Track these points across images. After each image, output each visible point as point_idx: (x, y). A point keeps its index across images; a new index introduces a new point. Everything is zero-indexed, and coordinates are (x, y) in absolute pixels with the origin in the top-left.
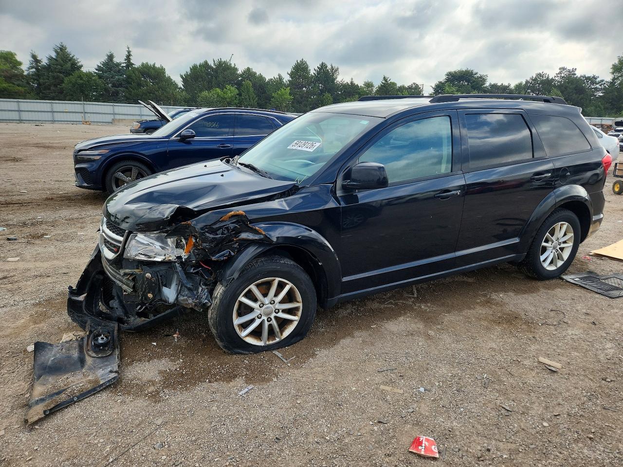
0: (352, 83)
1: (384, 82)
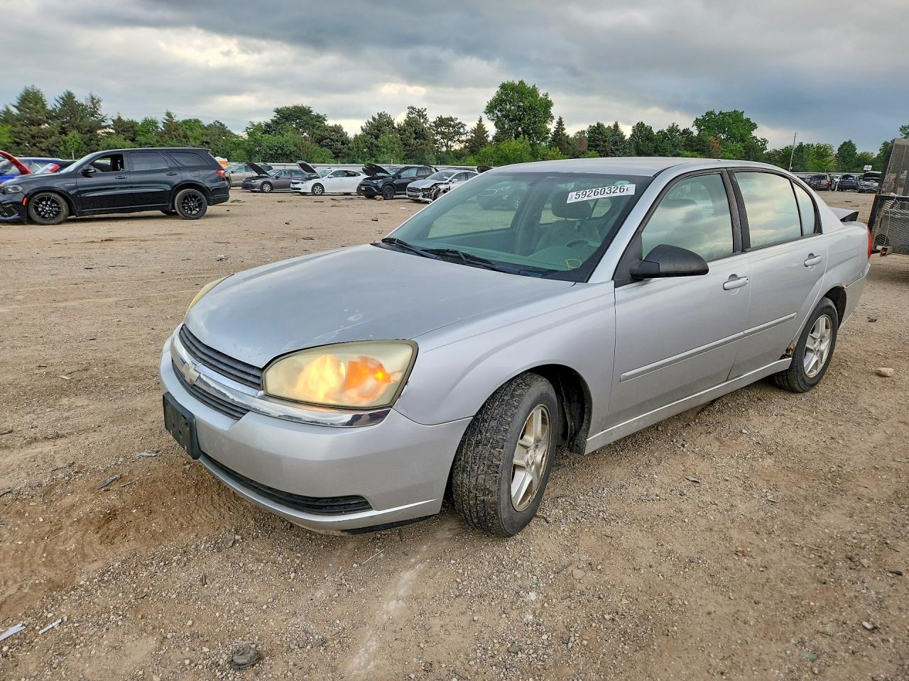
0: (119, 119)
1: (167, 118)
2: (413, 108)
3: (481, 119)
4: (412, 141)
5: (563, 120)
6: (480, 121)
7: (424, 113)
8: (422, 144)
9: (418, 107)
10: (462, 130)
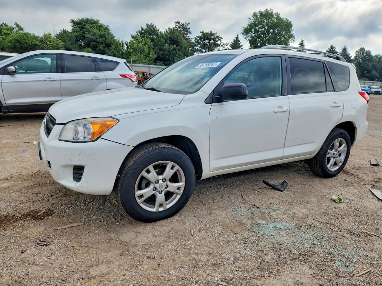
2: (178, 22)
3: (237, 36)
4: (166, 46)
5: (304, 42)
6: (237, 38)
7: (188, 27)
8: (174, 49)
9: (182, 22)
10: (219, 42)
